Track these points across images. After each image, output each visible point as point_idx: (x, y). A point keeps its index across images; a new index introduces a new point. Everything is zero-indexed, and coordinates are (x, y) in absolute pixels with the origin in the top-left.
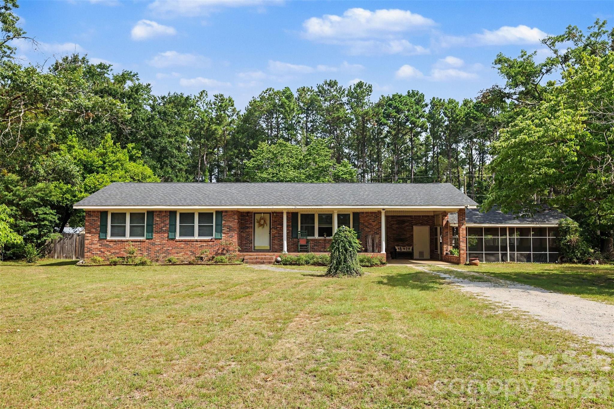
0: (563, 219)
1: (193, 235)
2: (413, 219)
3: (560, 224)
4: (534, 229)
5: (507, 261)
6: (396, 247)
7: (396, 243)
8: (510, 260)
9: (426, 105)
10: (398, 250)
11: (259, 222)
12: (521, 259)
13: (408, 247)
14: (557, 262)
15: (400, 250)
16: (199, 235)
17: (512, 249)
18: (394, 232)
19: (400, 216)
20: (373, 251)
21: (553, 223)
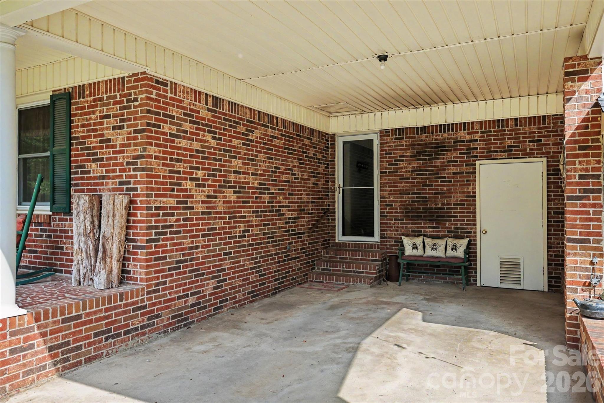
2: (477, 137)
13: (451, 242)
15: (419, 252)
18: (404, 186)
19: (425, 129)
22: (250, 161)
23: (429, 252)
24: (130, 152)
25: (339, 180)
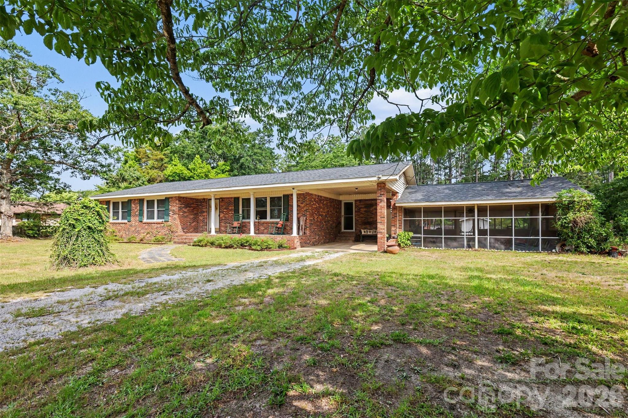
0: (563, 191)
1: (154, 218)
3: (560, 197)
4: (519, 206)
5: (474, 247)
6: (363, 231)
7: (364, 227)
8: (479, 247)
10: (363, 233)
12: (497, 245)
13: (372, 230)
14: (554, 250)
15: (366, 233)
16: (158, 218)
17: (482, 233)
18: (362, 215)
19: (367, 200)
21: (550, 197)
22: (324, 209)
23: (369, 233)
24: (305, 208)
25: (343, 213)
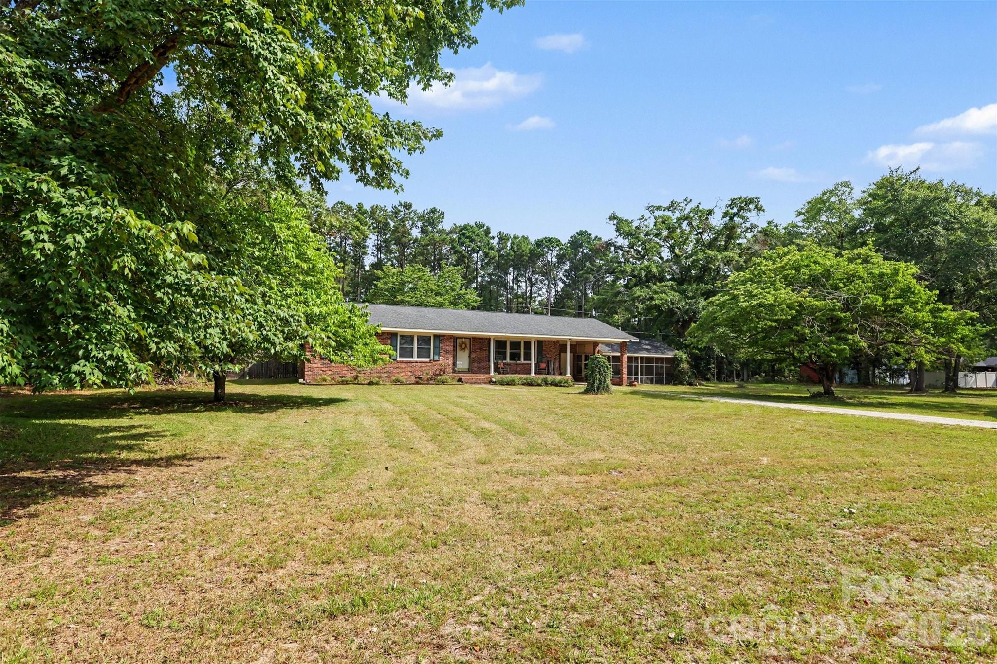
0: (676, 352)
1: (412, 357)
3: (675, 355)
4: (657, 358)
9: (493, 238)
11: (460, 346)
12: (648, 381)
14: (671, 384)
16: (418, 357)
17: (642, 374)
20: (554, 374)
21: (670, 355)
